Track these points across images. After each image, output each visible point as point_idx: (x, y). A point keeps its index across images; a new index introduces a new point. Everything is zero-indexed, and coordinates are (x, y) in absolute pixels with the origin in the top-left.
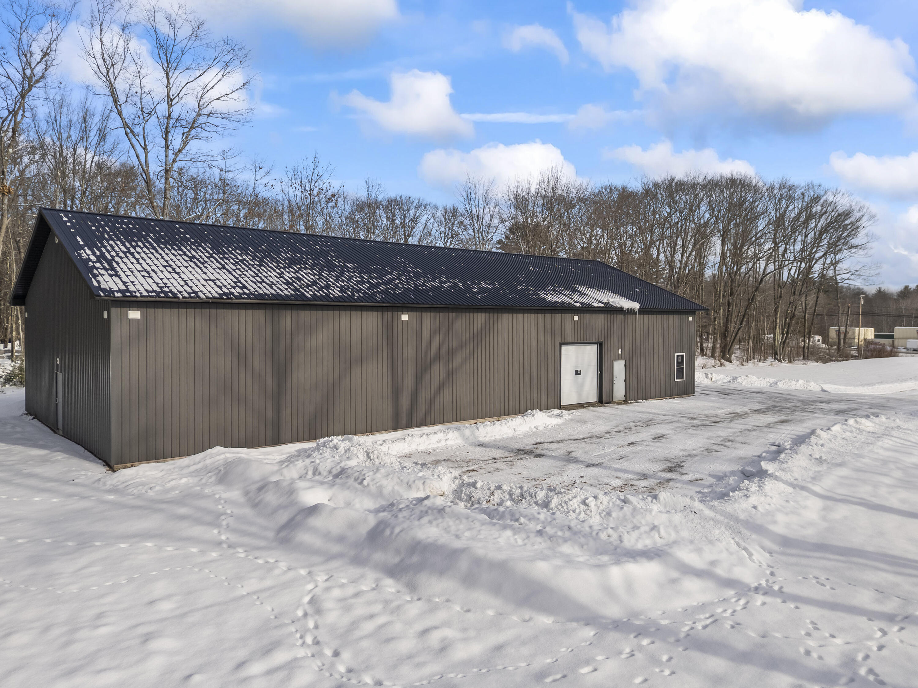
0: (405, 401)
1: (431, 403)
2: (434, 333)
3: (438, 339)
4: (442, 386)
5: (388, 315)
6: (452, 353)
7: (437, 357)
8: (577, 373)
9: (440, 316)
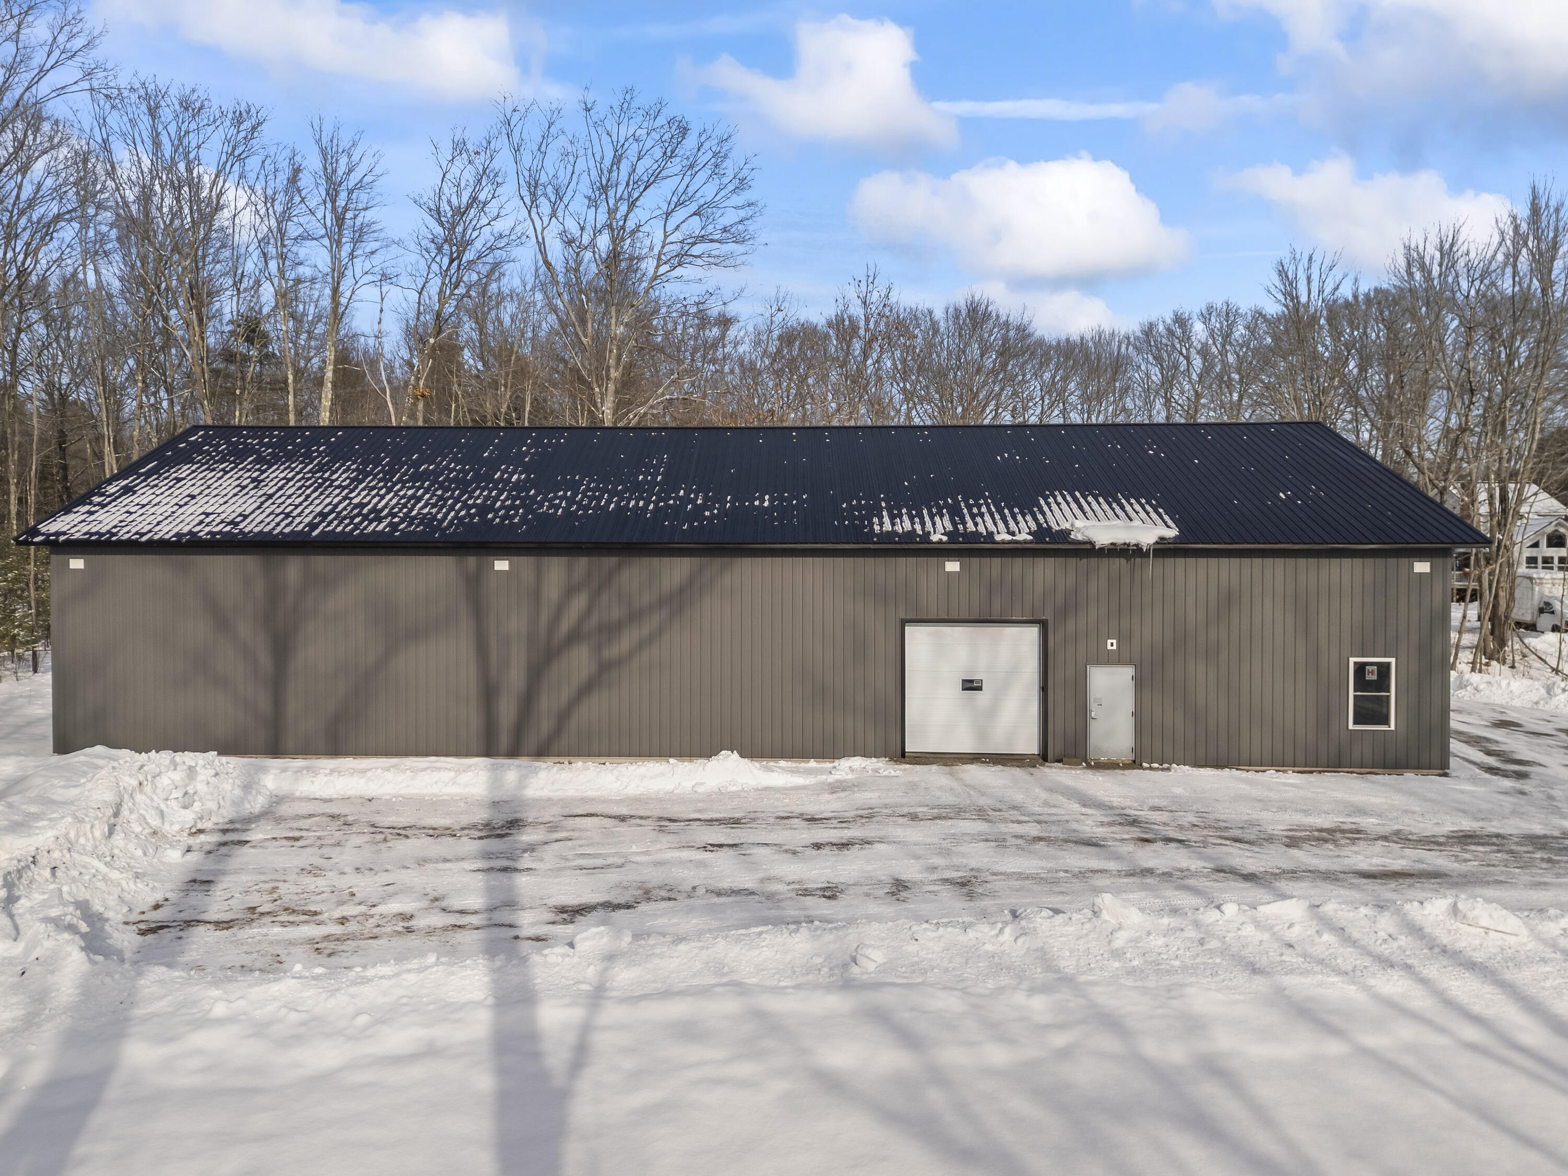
0: (507, 711)
1: (563, 717)
2: (570, 592)
3: (579, 603)
4: (588, 688)
5: (471, 561)
6: (611, 630)
7: (574, 637)
8: (971, 686)
9: (582, 563)
